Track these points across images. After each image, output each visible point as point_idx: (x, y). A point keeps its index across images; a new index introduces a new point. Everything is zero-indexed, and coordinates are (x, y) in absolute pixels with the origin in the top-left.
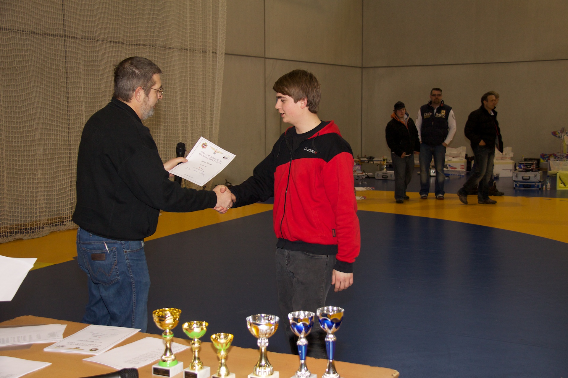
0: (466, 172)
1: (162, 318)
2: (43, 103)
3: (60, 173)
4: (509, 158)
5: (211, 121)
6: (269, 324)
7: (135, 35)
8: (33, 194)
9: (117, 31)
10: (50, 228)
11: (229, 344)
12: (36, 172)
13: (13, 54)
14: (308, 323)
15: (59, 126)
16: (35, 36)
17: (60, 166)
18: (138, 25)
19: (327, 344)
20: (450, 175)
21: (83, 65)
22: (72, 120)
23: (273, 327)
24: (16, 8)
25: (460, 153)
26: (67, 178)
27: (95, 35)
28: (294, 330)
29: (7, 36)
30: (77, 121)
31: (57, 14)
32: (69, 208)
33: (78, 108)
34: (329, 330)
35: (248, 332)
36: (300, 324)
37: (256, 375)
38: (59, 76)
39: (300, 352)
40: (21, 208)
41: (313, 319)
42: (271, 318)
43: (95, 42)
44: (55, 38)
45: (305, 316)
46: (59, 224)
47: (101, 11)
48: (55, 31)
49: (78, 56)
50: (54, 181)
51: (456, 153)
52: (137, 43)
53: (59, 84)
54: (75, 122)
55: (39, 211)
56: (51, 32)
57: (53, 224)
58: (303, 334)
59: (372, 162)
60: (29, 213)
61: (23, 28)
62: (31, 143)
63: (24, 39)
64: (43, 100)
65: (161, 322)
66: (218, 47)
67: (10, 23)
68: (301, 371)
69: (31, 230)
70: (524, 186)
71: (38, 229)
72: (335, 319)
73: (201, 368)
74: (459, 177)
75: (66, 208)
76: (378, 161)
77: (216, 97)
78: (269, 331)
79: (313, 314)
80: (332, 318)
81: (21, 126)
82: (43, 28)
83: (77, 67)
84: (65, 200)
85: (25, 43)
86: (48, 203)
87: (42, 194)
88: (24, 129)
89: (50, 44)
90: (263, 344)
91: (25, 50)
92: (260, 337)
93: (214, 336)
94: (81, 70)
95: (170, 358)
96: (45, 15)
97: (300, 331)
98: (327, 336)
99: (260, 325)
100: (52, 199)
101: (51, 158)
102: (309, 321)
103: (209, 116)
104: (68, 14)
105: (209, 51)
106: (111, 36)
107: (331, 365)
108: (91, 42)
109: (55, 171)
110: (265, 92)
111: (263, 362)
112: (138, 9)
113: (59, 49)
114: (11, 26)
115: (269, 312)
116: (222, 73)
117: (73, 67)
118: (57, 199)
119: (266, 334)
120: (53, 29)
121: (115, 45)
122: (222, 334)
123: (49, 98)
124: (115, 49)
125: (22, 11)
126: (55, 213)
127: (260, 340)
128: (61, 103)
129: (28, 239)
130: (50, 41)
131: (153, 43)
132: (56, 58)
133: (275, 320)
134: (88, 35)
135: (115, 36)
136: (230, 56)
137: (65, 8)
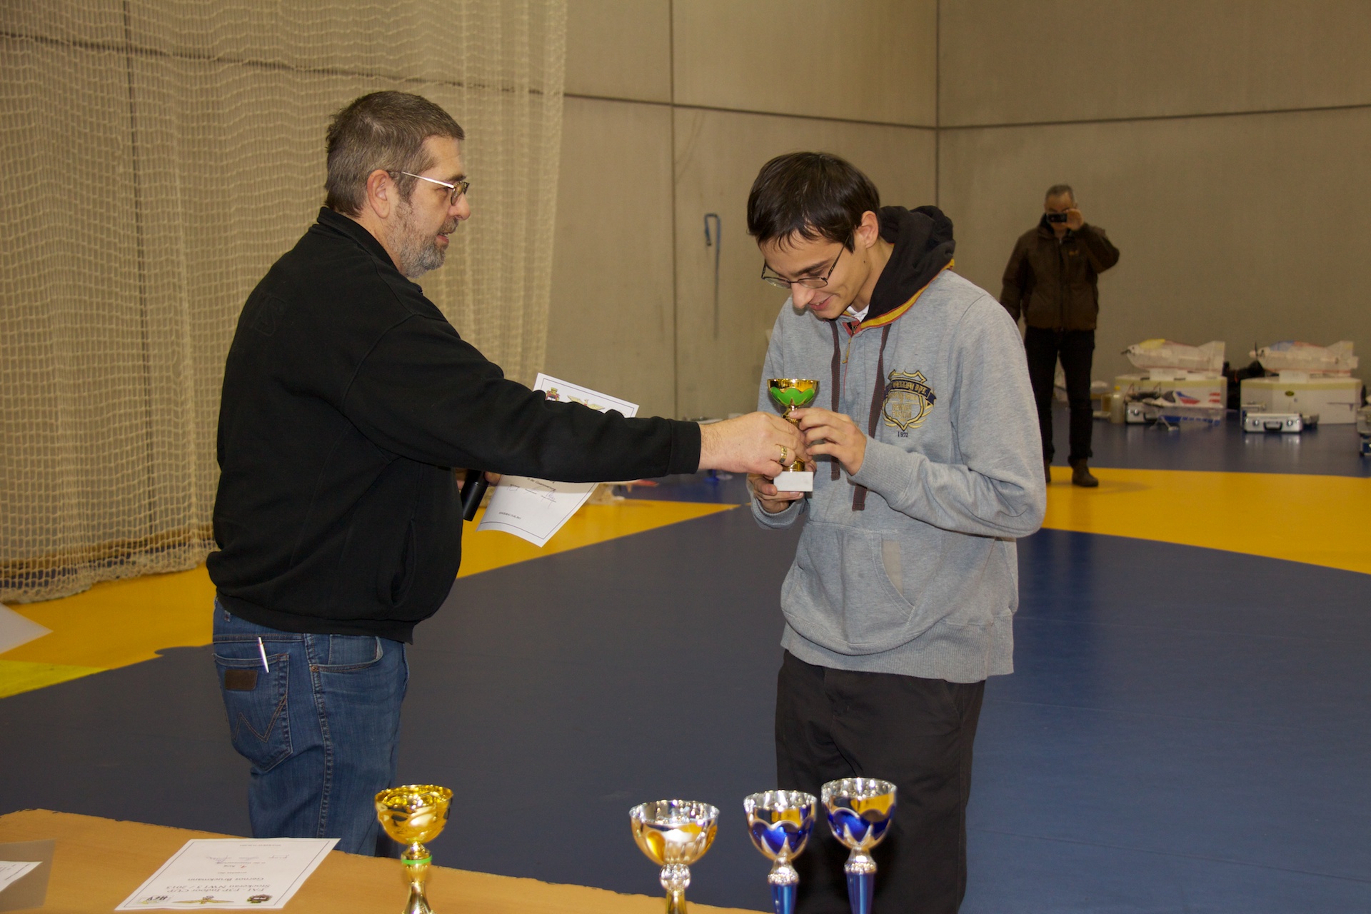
0: (1225, 413)
1: (400, 814)
2: (71, 230)
3: (120, 421)
4: (1346, 372)
6: (693, 827)
7: (321, 44)
8: (46, 479)
9: (270, 34)
10: (93, 574)
12: (53, 421)
14: (798, 823)
15: (117, 294)
16: (45, 49)
17: (120, 404)
18: (328, 19)
20: (1181, 420)
21: (180, 128)
22: (150, 276)
23: (703, 834)
25: (1209, 361)
26: (137, 436)
27: (210, 46)
28: (759, 843)
30: (165, 281)
32: (145, 517)
33: (168, 245)
34: (855, 843)
35: (635, 850)
36: (774, 827)
38: (114, 158)
39: (777, 902)
40: (13, 519)
41: (813, 813)
42: (697, 811)
43: (210, 64)
44: (102, 55)
45: (790, 804)
46: (120, 558)
48: (102, 36)
49: (164, 103)
50: (103, 445)
51: (1196, 358)
52: (326, 67)
53: (114, 180)
54: (160, 283)
55: (64, 527)
56: (91, 37)
57: (102, 562)
58: (785, 854)
60: (34, 532)
62: (39, 341)
63: (16, 57)
64: (71, 224)
65: (398, 823)
66: (546, 76)
69: (40, 577)
71: (59, 573)
72: (873, 812)
74: (1206, 424)
75: (138, 516)
78: (691, 845)
79: (812, 800)
80: (862, 810)
81: (13, 294)
82: (67, 27)
83: (162, 132)
84: (135, 496)
85: (21, 68)
86: (87, 503)
87: (72, 479)
88: (21, 304)
89: (88, 69)
90: (675, 882)
91: (19, 86)
92: (667, 863)
94: (175, 143)
97: (776, 847)
98: (850, 859)
99: (667, 829)
100: (99, 493)
101: (95, 383)
102: (801, 817)
103: (522, 264)
105: (522, 88)
106: (254, 47)
108: (200, 63)
109: (105, 416)
110: (674, 196)
113: (113, 84)
115: (691, 794)
117: (151, 133)
118: (111, 493)
119: (683, 855)
120: (96, 29)
121: (264, 73)
123: (89, 218)
124: (267, 82)
126: (108, 530)
127: (668, 870)
128: (122, 232)
129: (33, 602)
130: (88, 63)
131: (368, 67)
132: (106, 108)
133: (709, 816)
134: (191, 45)
135: (266, 48)
136: (578, 101)
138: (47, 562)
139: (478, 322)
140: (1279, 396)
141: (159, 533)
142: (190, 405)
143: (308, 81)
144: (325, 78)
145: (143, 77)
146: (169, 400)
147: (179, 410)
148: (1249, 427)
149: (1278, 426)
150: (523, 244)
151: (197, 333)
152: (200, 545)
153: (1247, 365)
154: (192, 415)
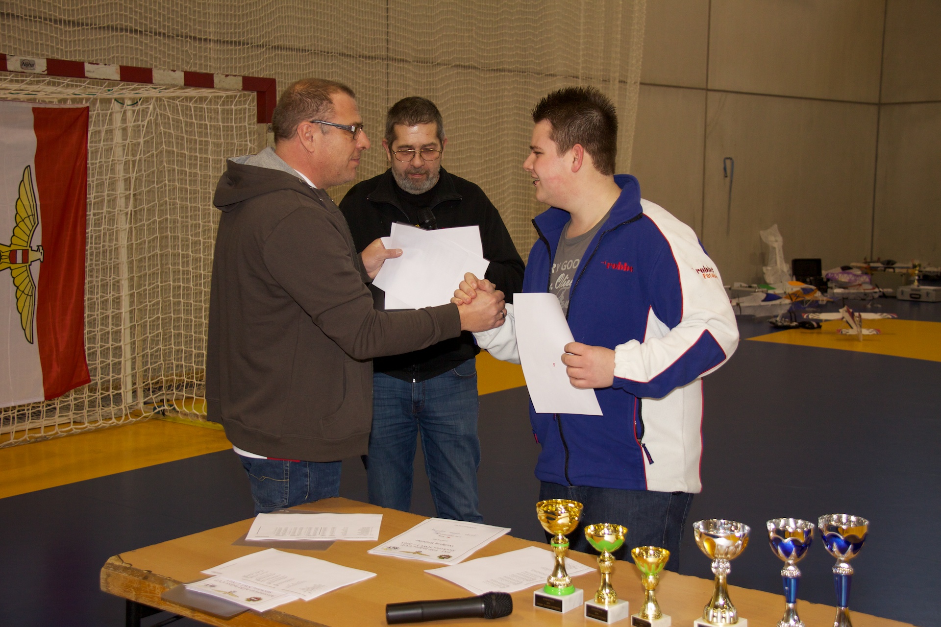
1: (552, 516)
6: (732, 537)
7: (496, 54)
9: (468, 48)
11: (661, 566)
14: (802, 540)
16: (344, 60)
18: (501, 39)
19: (837, 577)
23: (740, 542)
24: (321, 18)
27: (433, 56)
28: (776, 550)
29: (305, 61)
31: (379, 23)
34: (840, 555)
35: (696, 549)
36: (787, 541)
37: (709, 622)
38: (377, 123)
39: (786, 588)
41: (812, 534)
42: (736, 528)
43: (433, 67)
44: (374, 62)
45: (797, 528)
47: (444, 17)
48: (375, 52)
49: (406, 90)
52: (498, 67)
53: (376, 135)
56: (369, 52)
58: (792, 558)
61: (328, 48)
63: (328, 65)
65: (550, 521)
66: (629, 72)
67: (311, 41)
68: (787, 621)
72: (853, 537)
73: (614, 602)
78: (731, 548)
79: (811, 526)
80: (846, 535)
82: (357, 47)
85: (331, 71)
89: (366, 71)
90: (721, 570)
92: (716, 558)
95: (561, 581)
96: (362, 26)
97: (787, 553)
98: (836, 565)
99: (717, 537)
102: (804, 536)
104: (395, 23)
106: (458, 56)
107: (843, 616)
108: (427, 66)
111: (721, 601)
112: (502, 12)
113: (379, 79)
114: (311, 45)
115: (733, 517)
119: (727, 554)
120: (372, 48)
121: (463, 72)
122: (651, 547)
124: (464, 77)
125: (329, 20)
127: (717, 562)
128: (379, 165)
130: (366, 67)
131: (523, 67)
133: (743, 531)
134: (423, 56)
135: (465, 56)
136: (648, 87)
137: (391, 14)
143: (488, 76)
144: (498, 74)
145: (395, 74)
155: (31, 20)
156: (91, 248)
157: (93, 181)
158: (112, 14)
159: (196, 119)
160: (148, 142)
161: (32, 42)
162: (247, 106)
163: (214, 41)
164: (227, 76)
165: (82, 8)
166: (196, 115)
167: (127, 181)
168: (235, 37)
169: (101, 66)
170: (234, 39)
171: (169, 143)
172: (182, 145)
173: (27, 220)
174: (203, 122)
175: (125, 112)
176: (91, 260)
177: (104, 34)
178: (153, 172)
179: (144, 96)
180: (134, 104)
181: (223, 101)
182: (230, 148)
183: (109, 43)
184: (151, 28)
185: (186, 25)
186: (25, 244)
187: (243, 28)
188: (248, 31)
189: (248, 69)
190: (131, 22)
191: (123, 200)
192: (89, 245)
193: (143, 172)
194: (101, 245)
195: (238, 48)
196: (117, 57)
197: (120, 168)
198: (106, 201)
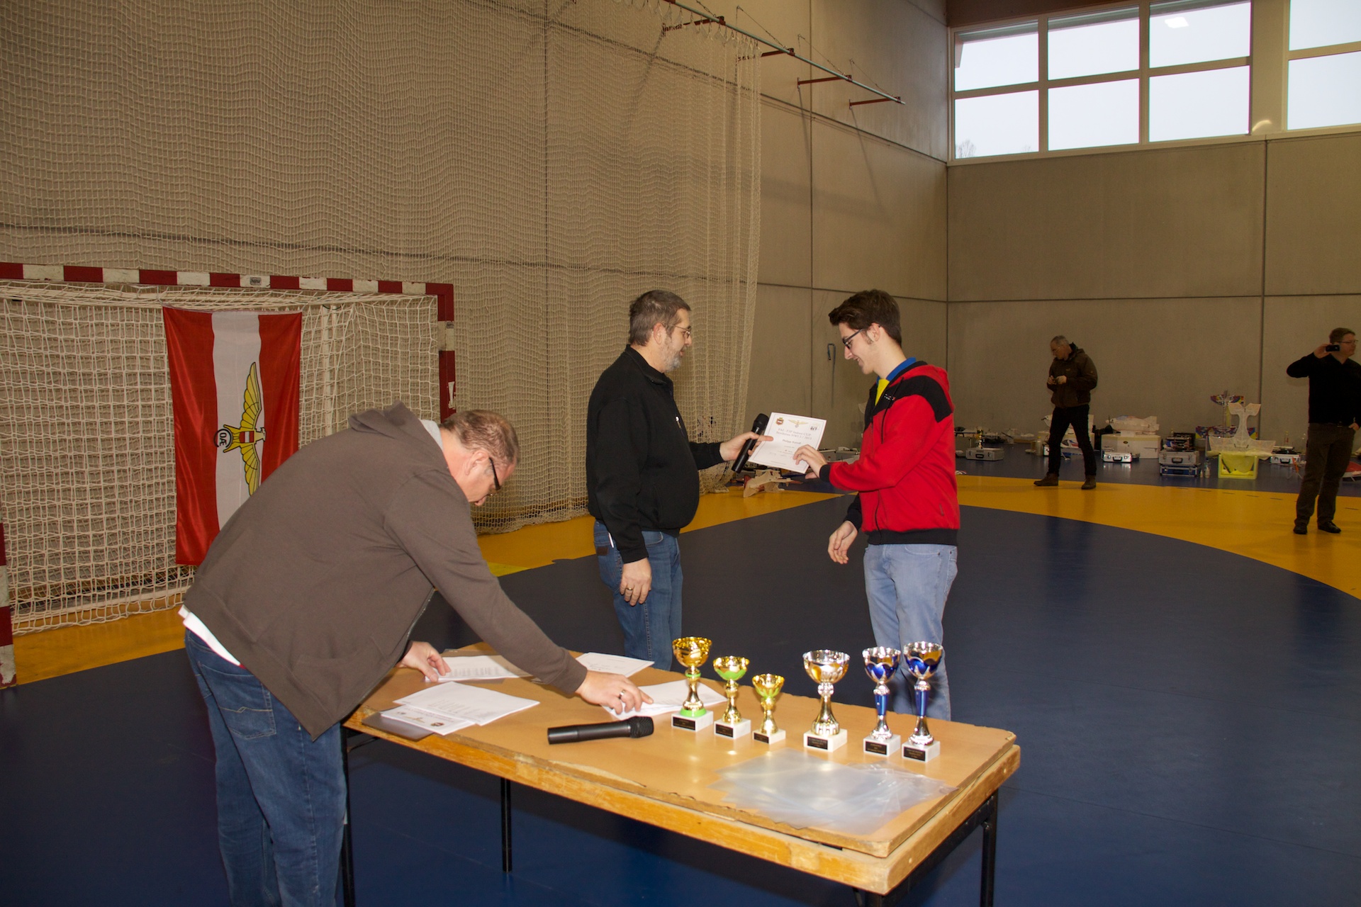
1: (685, 651)
2: (517, 353)
4: (1153, 432)
5: (738, 376)
6: (835, 665)
7: (637, 260)
9: (614, 256)
10: (523, 521)
11: (777, 690)
13: (483, 291)
14: (890, 665)
15: (536, 383)
16: (510, 267)
18: (642, 248)
19: (917, 693)
21: (569, 302)
22: (552, 375)
23: (841, 668)
24: (491, 233)
27: (585, 263)
28: (870, 674)
29: (478, 269)
31: (540, 237)
32: (547, 494)
33: (561, 359)
34: (921, 675)
35: (805, 675)
36: (879, 666)
37: (816, 734)
38: (538, 317)
39: (878, 704)
41: (898, 659)
42: (838, 657)
43: (584, 271)
44: (535, 269)
45: (887, 655)
46: (535, 514)
47: (594, 231)
48: (536, 260)
49: (562, 291)
50: (529, 458)
53: (537, 328)
54: (557, 378)
55: (510, 497)
56: (531, 260)
57: (527, 515)
58: (883, 679)
59: (961, 435)
61: (497, 258)
62: (501, 406)
63: (497, 271)
64: (517, 350)
65: (684, 656)
66: (748, 274)
67: (483, 252)
68: (878, 730)
69: (499, 522)
70: (1174, 472)
71: (508, 520)
72: (930, 660)
73: (739, 721)
76: (970, 433)
77: (744, 343)
78: (835, 674)
80: (925, 659)
81: (490, 384)
82: (521, 256)
83: (560, 305)
84: (543, 483)
85: (499, 276)
86: (521, 486)
88: (494, 389)
89: (529, 276)
90: (826, 692)
91: (498, 285)
92: (822, 682)
93: (757, 678)
94: (567, 309)
95: (695, 705)
96: (525, 239)
97: (879, 675)
99: (822, 665)
100: (526, 481)
101: (525, 427)
102: (893, 661)
103: (735, 368)
104: (553, 236)
105: (736, 280)
106: (605, 262)
107: (922, 723)
108: (580, 271)
109: (530, 443)
110: (812, 335)
111: (826, 717)
112: (642, 226)
113: (539, 282)
114: (483, 256)
115: (836, 648)
116: (754, 310)
117: (556, 305)
118: (532, 481)
119: (830, 679)
120: (534, 257)
122: (769, 675)
123: (525, 347)
125: (498, 235)
126: (530, 500)
127: (822, 685)
128: (540, 353)
129: (496, 534)
130: (529, 273)
132: (536, 294)
133: (844, 659)
134: (576, 262)
135: (612, 262)
136: (764, 286)
137: (549, 229)
138: (502, 514)
139: (711, 398)
140: (1120, 444)
141: (554, 502)
142: (569, 439)
145: (553, 278)
146: (559, 436)
147: (564, 441)
148: (1105, 460)
149: (1120, 459)
150: (735, 358)
151: (574, 402)
152: (572, 508)
153: (1104, 427)
154: (570, 443)
155: (260, 246)
156: (303, 428)
157: (305, 373)
158: (323, 237)
159: (388, 319)
160: (349, 339)
161: (260, 263)
162: (429, 307)
163: (403, 255)
164: (413, 283)
165: (299, 234)
166: (388, 316)
167: (332, 371)
168: (421, 251)
169: (312, 279)
170: (419, 253)
171: (366, 340)
172: (377, 340)
173: (253, 407)
174: (394, 321)
175: (331, 316)
176: (304, 438)
177: (316, 253)
178: (353, 364)
179: (346, 302)
180: (338, 308)
181: (410, 304)
182: (416, 342)
183: (319, 260)
184: (353, 247)
185: (381, 243)
186: (251, 427)
187: (427, 243)
188: (431, 246)
189: (431, 277)
190: (337, 243)
191: (329, 387)
192: (302, 426)
193: (345, 364)
194: (311, 426)
195: (423, 259)
196: (326, 271)
197: (326, 361)
198: (315, 389)
